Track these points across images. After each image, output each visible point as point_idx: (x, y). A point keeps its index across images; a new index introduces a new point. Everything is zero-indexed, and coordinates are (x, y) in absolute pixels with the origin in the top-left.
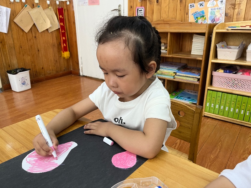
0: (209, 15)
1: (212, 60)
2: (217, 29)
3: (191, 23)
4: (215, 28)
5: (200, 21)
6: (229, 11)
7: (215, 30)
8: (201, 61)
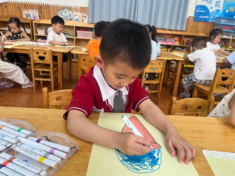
0: (32, 16)
1: (35, 35)
2: (35, 21)
3: (24, 18)
4: (33, 21)
5: (28, 18)
6: (40, 15)
7: (34, 22)
8: (31, 35)
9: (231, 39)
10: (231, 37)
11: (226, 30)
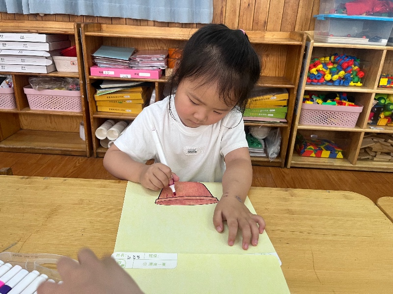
9: (385, 52)
10: (385, 41)
11: (364, 17)
